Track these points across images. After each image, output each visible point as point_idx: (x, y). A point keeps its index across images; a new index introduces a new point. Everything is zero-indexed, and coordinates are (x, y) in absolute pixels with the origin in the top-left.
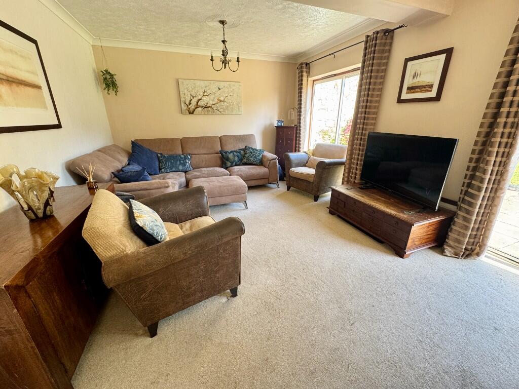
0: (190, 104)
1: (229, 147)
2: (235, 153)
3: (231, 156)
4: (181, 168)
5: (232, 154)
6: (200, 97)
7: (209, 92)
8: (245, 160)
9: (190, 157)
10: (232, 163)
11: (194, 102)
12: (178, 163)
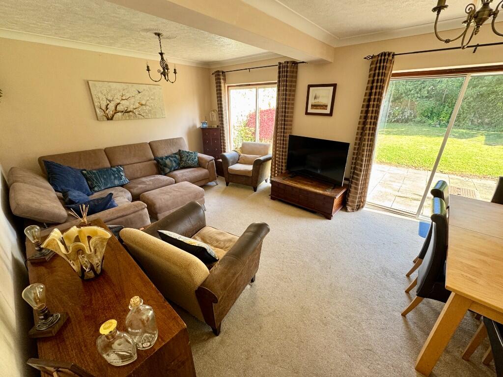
0: (107, 109)
1: (163, 153)
2: (171, 159)
3: (168, 161)
4: (117, 182)
5: (168, 159)
6: (118, 101)
7: (128, 95)
8: (183, 164)
9: (122, 169)
10: (170, 168)
11: (112, 106)
12: (113, 177)
